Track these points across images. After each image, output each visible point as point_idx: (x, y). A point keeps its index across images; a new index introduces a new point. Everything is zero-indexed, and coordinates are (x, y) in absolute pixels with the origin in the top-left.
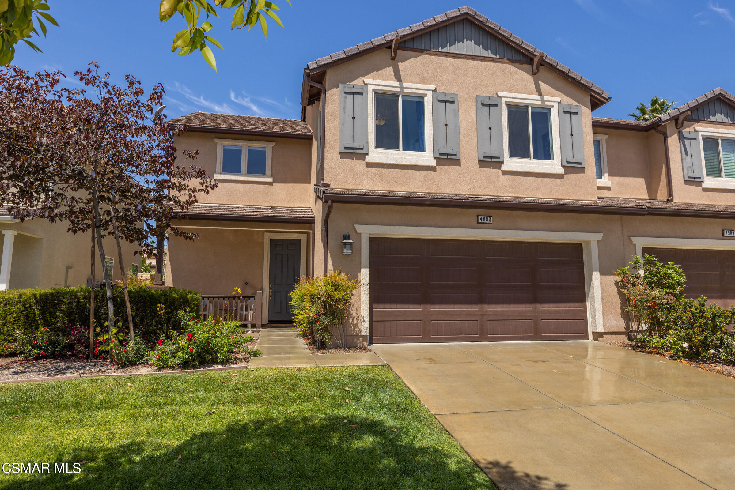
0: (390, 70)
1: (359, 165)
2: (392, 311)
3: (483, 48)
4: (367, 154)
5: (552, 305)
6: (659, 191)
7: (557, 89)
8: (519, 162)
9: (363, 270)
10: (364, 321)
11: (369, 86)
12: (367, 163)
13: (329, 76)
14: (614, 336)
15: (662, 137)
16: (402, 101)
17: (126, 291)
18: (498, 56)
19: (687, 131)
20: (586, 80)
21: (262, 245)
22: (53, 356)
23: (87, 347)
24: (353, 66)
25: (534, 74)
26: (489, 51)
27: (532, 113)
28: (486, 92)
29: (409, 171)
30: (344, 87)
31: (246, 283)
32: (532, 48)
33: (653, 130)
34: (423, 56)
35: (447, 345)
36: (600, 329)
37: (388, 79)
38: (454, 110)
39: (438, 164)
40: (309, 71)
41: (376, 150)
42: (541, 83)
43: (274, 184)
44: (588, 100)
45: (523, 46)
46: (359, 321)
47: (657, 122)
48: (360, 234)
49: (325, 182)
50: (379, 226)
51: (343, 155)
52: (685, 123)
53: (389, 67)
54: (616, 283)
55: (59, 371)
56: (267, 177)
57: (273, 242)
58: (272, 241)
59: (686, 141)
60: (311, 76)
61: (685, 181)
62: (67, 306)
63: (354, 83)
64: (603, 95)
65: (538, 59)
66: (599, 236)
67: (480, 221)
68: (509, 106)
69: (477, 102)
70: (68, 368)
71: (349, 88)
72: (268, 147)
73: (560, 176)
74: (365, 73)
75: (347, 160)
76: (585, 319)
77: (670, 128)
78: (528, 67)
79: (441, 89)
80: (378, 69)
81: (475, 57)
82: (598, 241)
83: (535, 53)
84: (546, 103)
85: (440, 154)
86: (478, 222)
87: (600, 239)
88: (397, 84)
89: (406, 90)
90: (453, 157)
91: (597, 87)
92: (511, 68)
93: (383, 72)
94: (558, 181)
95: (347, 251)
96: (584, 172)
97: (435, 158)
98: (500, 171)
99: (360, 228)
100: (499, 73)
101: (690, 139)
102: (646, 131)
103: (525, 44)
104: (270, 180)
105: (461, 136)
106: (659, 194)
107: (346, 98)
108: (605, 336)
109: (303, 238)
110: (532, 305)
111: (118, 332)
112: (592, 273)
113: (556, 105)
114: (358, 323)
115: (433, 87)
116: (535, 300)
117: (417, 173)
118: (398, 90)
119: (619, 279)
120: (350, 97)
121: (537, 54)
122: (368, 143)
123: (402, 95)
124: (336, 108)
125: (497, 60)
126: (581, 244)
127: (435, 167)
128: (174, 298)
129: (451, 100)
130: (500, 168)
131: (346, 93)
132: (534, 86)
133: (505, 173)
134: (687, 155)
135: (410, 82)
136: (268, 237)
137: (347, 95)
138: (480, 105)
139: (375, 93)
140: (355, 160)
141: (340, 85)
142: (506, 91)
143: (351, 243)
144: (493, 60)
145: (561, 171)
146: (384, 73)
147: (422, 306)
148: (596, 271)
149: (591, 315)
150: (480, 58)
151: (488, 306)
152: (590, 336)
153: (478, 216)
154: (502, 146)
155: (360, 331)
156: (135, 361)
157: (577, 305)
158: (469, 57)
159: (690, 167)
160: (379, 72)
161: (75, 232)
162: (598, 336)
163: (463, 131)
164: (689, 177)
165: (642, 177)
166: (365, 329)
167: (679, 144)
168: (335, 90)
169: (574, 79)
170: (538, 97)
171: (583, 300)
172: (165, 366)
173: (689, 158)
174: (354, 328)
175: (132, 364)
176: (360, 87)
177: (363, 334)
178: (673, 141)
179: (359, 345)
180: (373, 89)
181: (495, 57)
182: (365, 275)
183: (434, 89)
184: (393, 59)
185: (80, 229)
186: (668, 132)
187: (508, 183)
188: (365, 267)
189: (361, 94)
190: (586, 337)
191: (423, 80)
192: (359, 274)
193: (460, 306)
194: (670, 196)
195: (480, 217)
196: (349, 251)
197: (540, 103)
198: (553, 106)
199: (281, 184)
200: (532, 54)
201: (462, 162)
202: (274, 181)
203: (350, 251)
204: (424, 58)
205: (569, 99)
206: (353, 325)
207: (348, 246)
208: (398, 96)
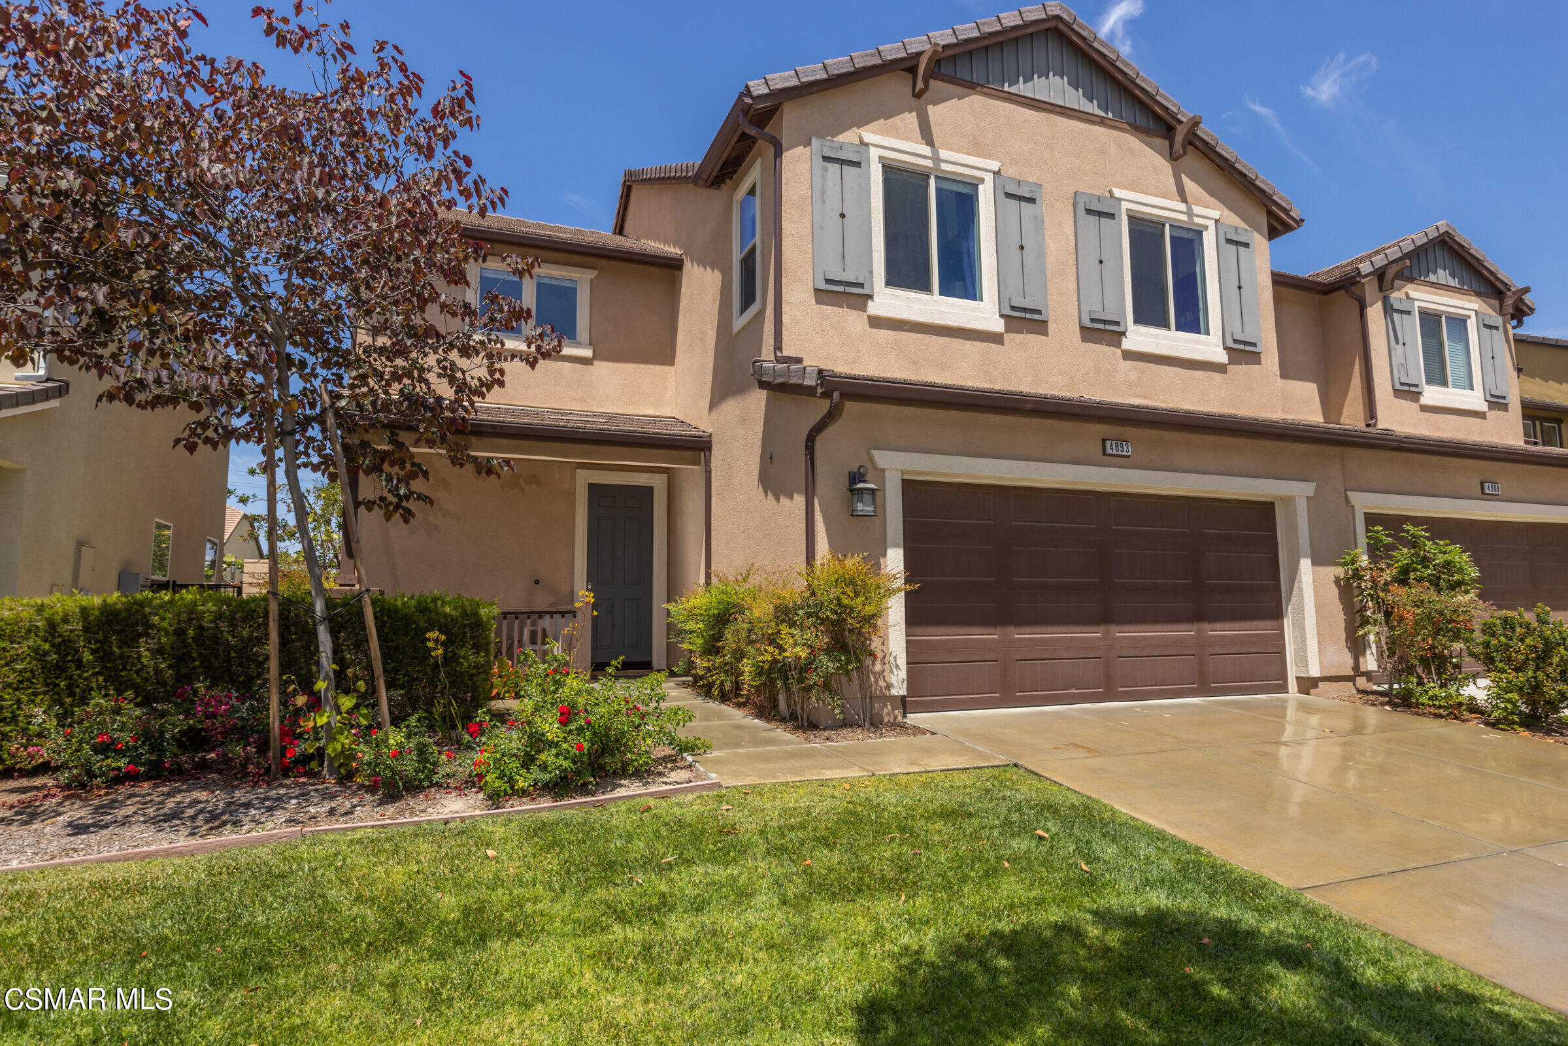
0: (910, 120)
1: (854, 320)
2: (942, 641)
3: (1084, 95)
4: (870, 297)
5: (1227, 625)
6: (1346, 408)
7: (1212, 194)
8: (1152, 336)
9: (891, 552)
10: (897, 666)
11: (872, 149)
12: (869, 317)
13: (790, 118)
14: (1336, 684)
15: (1356, 304)
16: (937, 189)
17: (367, 599)
18: (1110, 115)
19: (1396, 296)
20: (1264, 180)
21: (571, 496)
22: (157, 773)
23: (263, 747)
24: (838, 100)
25: (1173, 158)
26: (1095, 102)
27: (1172, 237)
28: (1092, 186)
29: (953, 340)
30: (822, 145)
31: (537, 582)
32: (1174, 105)
33: (1342, 292)
34: (974, 97)
35: (1056, 712)
36: (1315, 672)
37: (907, 139)
38: (1036, 217)
39: (1008, 329)
40: (750, 101)
41: (889, 291)
42: (1185, 180)
43: (595, 363)
44: (1263, 220)
45: (1158, 98)
46: (887, 666)
47: (1353, 277)
48: (883, 471)
49: (785, 354)
50: (922, 456)
51: (822, 296)
52: (1396, 282)
53: (910, 112)
54: (1337, 581)
55: (216, 820)
56: (579, 345)
57: (594, 490)
58: (592, 487)
59: (1396, 316)
60: (752, 112)
61: (1395, 390)
62: (172, 639)
63: (840, 138)
64: (1292, 213)
65: (1185, 131)
66: (1309, 489)
67: (1109, 451)
68: (1133, 219)
69: (1075, 205)
70: (232, 808)
71: (832, 148)
72: (582, 280)
73: (1220, 368)
74: (864, 121)
75: (829, 308)
76: (1282, 652)
77: (1370, 289)
78: (1164, 143)
79: (1010, 172)
80: (888, 113)
81: (1069, 112)
82: (1308, 498)
83: (1179, 116)
84: (1197, 220)
85: (1013, 308)
86: (1104, 453)
87: (1311, 494)
88: (926, 150)
89: (944, 167)
90: (1035, 317)
91: (1282, 195)
92: (1132, 142)
93: (896, 121)
94: (1217, 377)
95: (862, 507)
96: (1259, 363)
97: (1002, 316)
98: (1119, 351)
99: (883, 458)
100: (1113, 150)
101: (1402, 312)
102: (1326, 293)
103: (1162, 96)
104: (588, 353)
105: (1048, 273)
106: (1345, 414)
107: (826, 169)
108: (1321, 684)
109: (658, 483)
110: (1195, 626)
111: (357, 707)
112: (1298, 562)
113: (1211, 224)
114: (883, 671)
115: (995, 165)
116: (1198, 616)
117: (969, 346)
118: (929, 163)
119: (1340, 571)
120: (834, 168)
121: (1184, 120)
122: (871, 273)
123: (937, 177)
124: (805, 190)
125: (1109, 122)
126: (1272, 504)
127: (1001, 335)
128: (446, 615)
129: (1029, 196)
130: (1118, 345)
131: (826, 159)
132: (1174, 184)
133: (1129, 355)
134: (1397, 342)
135: (952, 150)
136: (584, 478)
137: (828, 165)
138: (1081, 211)
139: (883, 166)
140: (845, 310)
141: (814, 139)
142: (1126, 188)
143: (873, 490)
144: (1102, 122)
145: (1222, 357)
146: (900, 124)
147: (999, 630)
148: (1306, 557)
149: (1295, 643)
150: (1078, 115)
151: (1118, 628)
152: (1292, 685)
153: (1104, 441)
154: (1124, 299)
155: (889, 686)
156: (420, 781)
157: (1268, 623)
158: (1058, 109)
159: (1402, 365)
160: (890, 121)
161: (192, 448)
162: (1307, 685)
163: (1051, 264)
164: (1402, 384)
165: (1313, 381)
166: (898, 682)
167: (1384, 321)
168: (800, 150)
169: (1245, 176)
170: (1182, 207)
171: (1276, 614)
172: (510, 791)
173: (1400, 347)
174: (876, 681)
175: (414, 787)
176: (856, 149)
177: (894, 692)
178: (1375, 313)
179: (886, 720)
180: (880, 157)
181: (1103, 114)
182: (894, 560)
183: (997, 169)
184: (918, 95)
185: (207, 440)
186: (1368, 298)
187: (1133, 376)
188: (895, 546)
189: (857, 164)
190: (1283, 688)
191: (976, 148)
192: (882, 560)
193: (1069, 628)
194: (1372, 418)
195: (1108, 443)
196: (869, 509)
197: (1184, 218)
198: (1206, 227)
199: (611, 364)
200: (1173, 116)
201: (1051, 327)
202: (596, 356)
203: (871, 508)
204: (976, 102)
205: (1232, 215)
206: (874, 674)
207: (867, 498)
208: (928, 177)
